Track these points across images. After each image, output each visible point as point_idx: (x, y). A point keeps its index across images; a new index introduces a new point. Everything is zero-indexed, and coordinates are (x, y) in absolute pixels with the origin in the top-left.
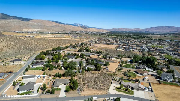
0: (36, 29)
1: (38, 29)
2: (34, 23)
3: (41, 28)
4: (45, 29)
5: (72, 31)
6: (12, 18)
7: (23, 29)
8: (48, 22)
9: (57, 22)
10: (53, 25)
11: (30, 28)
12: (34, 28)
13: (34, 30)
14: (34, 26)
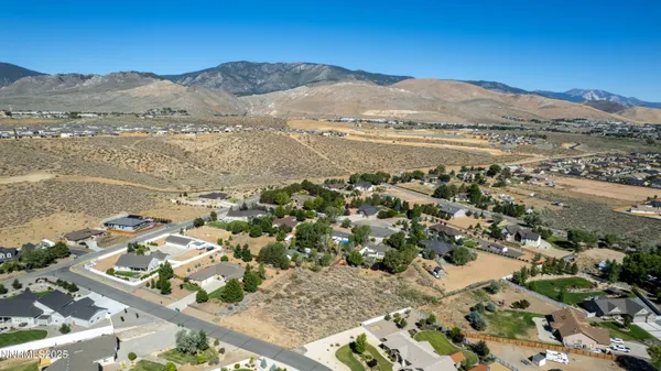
0: (402, 111)
1: (411, 112)
2: (403, 90)
3: (420, 108)
4: (436, 110)
5: (536, 121)
6: (352, 76)
7: (365, 109)
8: (458, 86)
9: (494, 86)
10: (470, 98)
11: (387, 108)
12: (400, 108)
13: (396, 112)
14: (400, 102)
